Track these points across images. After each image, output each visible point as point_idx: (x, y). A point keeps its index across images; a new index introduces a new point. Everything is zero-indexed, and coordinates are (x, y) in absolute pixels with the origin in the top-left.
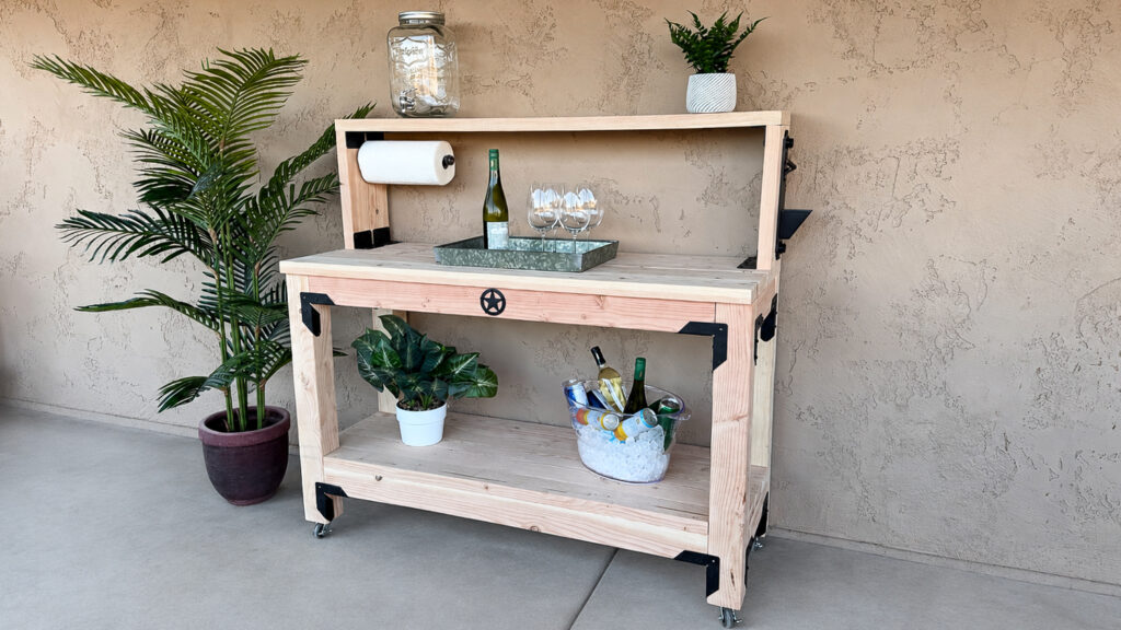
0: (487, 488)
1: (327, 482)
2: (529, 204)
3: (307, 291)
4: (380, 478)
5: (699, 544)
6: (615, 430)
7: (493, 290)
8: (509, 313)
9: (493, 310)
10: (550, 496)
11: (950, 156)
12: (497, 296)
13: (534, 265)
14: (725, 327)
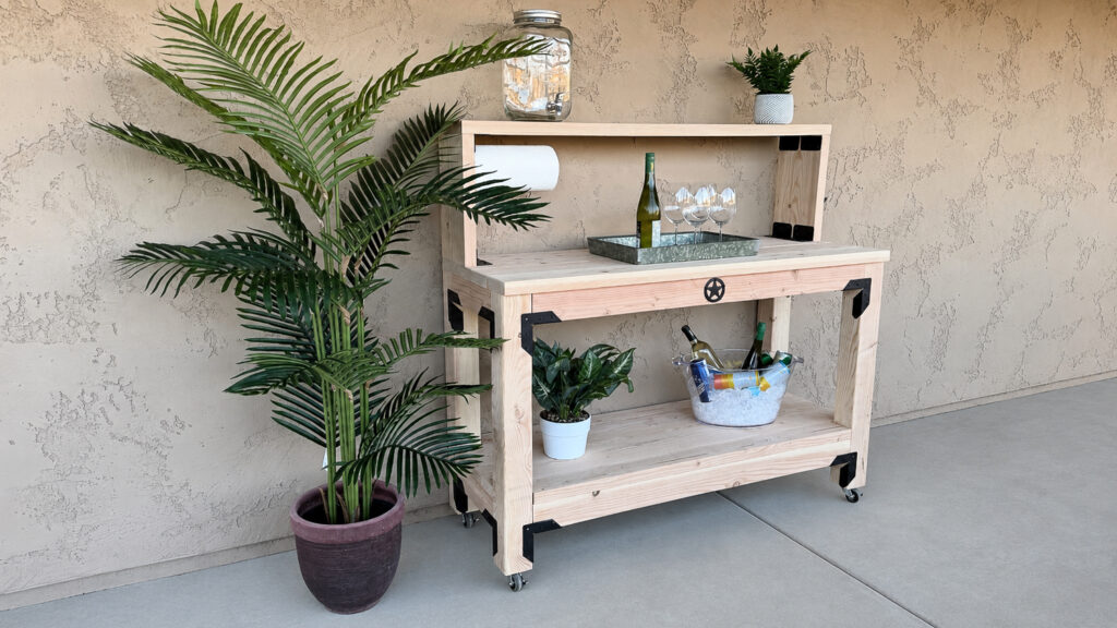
0: (698, 464)
1: (534, 522)
3: (529, 312)
4: (598, 492)
5: (844, 448)
7: (715, 280)
9: (715, 297)
10: (751, 451)
12: (718, 284)
14: (870, 280)
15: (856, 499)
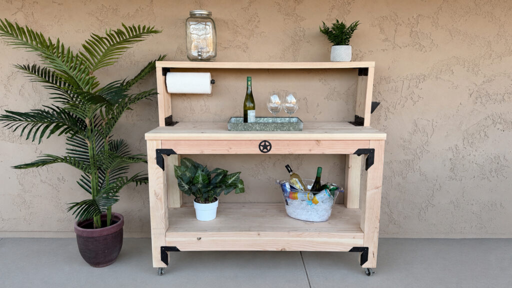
0: (259, 235)
1: (167, 246)
2: (270, 101)
3: (160, 148)
4: (200, 238)
5: (360, 243)
6: (313, 200)
7: (265, 141)
8: (273, 151)
9: (265, 150)
10: (292, 233)
11: (422, 80)
12: (267, 144)
13: (280, 129)
14: (373, 150)
15: (369, 274)
